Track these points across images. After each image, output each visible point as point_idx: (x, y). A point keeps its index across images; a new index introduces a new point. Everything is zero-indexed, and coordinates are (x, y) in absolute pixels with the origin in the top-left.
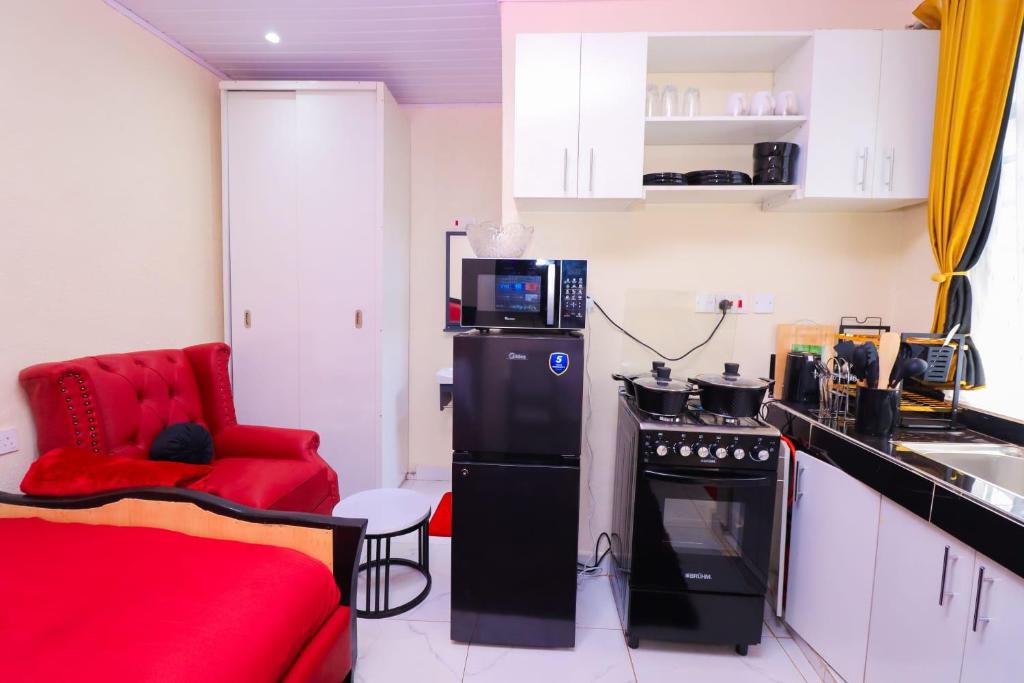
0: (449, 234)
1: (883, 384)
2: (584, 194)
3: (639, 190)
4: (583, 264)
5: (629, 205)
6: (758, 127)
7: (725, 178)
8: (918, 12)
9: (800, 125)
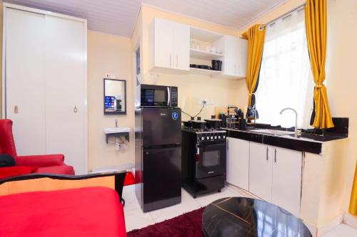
0: (104, 79)
1: (245, 117)
2: (175, 68)
3: (189, 69)
4: (176, 88)
5: (186, 72)
6: (213, 56)
7: (206, 67)
8: (243, 35)
9: (221, 57)
